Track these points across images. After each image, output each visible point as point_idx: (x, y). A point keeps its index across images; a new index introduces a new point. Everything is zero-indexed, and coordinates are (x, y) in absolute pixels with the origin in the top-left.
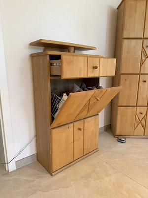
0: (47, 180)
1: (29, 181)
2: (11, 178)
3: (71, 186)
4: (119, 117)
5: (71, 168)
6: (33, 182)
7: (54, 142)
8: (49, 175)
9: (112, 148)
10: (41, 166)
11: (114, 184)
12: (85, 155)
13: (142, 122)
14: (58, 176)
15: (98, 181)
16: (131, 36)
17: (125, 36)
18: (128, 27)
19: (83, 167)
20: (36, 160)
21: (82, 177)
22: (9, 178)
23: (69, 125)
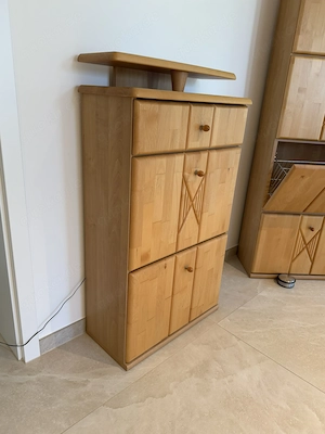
1: (75, 384)
2: (33, 378)
3: (171, 393)
4: (263, 234)
6: (84, 385)
8: (118, 369)
9: (245, 302)
10: (98, 347)
11: (259, 386)
12: (193, 319)
13: (310, 247)
14: (139, 371)
15: (226, 380)
16: (313, 51)
17: (299, 48)
18: (309, 27)
19: (191, 348)
20: (82, 332)
21: (191, 372)
22: (27, 378)
23: (168, 261)
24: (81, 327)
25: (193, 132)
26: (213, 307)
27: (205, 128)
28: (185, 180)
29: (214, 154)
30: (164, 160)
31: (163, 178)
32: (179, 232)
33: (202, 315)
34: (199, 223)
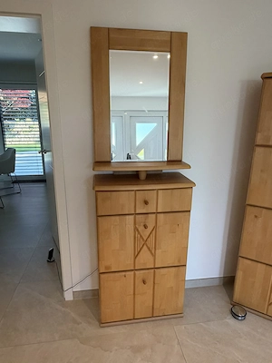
4: (240, 274)
12: (156, 316)
17: (259, 143)
23: (127, 273)
25: (140, 204)
26: (178, 315)
27: (146, 203)
28: (136, 229)
29: (161, 217)
31: (118, 227)
32: (135, 258)
33: (165, 317)
34: (154, 255)
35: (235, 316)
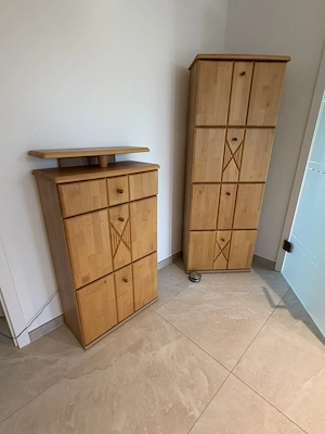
0: (78, 357)
1: (49, 363)
2: (22, 359)
3: (112, 366)
5: (115, 334)
6: (55, 363)
7: (82, 308)
8: (80, 349)
9: (178, 293)
11: (172, 357)
12: (137, 310)
13: (224, 252)
15: (151, 354)
16: (208, 124)
17: (198, 124)
18: (203, 108)
19: (133, 331)
20: (62, 323)
21: (129, 349)
22: (18, 360)
23: (107, 278)
24: (61, 320)
25: (112, 195)
26: (154, 300)
27: (120, 191)
28: (111, 225)
29: (134, 205)
30: (90, 216)
31: (91, 227)
32: (113, 258)
33: (145, 306)
34: (130, 250)
35: (192, 280)
